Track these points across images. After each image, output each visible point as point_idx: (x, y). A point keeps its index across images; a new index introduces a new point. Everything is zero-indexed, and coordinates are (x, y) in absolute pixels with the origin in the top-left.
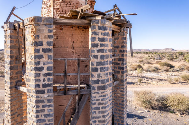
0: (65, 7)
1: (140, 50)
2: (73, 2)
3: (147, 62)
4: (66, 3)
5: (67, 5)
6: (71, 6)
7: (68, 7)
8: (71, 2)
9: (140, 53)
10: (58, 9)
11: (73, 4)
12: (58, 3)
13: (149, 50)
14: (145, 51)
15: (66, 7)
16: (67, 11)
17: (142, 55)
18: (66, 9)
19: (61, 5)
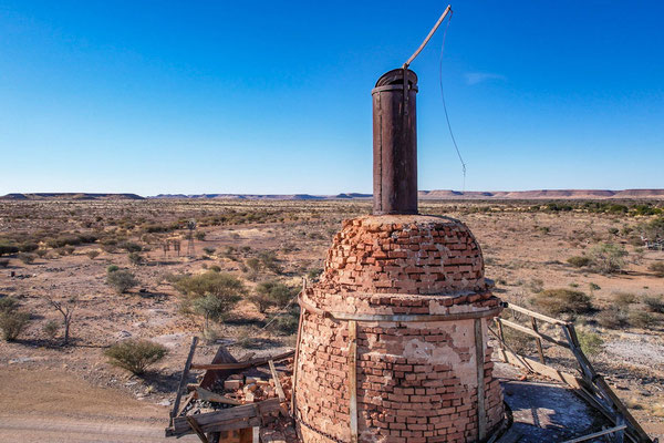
0: (404, 406)
1: (569, 193)
2: (436, 383)
3: (607, 267)
4: (411, 391)
5: (414, 399)
6: (427, 399)
7: (415, 406)
8: (428, 384)
9: (570, 209)
10: (376, 409)
11: (434, 391)
12: (377, 387)
13: (612, 193)
14: (592, 197)
15: (409, 406)
16: (413, 420)
17: (579, 221)
18: (411, 413)
19: (390, 397)
